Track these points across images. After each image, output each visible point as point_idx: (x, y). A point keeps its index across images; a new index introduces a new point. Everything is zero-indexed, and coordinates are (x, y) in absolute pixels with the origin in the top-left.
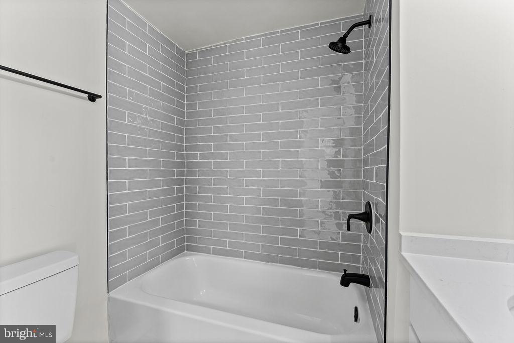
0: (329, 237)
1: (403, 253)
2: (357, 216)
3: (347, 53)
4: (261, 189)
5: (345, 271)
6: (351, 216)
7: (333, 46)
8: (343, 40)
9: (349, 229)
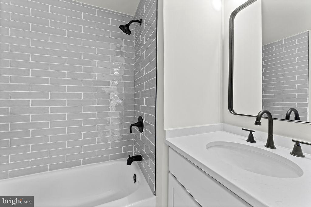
0: (117, 139)
1: (166, 139)
2: (135, 125)
3: (130, 34)
4: (66, 114)
5: (129, 156)
6: (132, 125)
7: (122, 27)
8: (128, 26)
9: (131, 132)
